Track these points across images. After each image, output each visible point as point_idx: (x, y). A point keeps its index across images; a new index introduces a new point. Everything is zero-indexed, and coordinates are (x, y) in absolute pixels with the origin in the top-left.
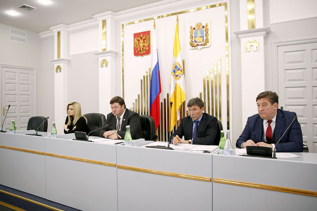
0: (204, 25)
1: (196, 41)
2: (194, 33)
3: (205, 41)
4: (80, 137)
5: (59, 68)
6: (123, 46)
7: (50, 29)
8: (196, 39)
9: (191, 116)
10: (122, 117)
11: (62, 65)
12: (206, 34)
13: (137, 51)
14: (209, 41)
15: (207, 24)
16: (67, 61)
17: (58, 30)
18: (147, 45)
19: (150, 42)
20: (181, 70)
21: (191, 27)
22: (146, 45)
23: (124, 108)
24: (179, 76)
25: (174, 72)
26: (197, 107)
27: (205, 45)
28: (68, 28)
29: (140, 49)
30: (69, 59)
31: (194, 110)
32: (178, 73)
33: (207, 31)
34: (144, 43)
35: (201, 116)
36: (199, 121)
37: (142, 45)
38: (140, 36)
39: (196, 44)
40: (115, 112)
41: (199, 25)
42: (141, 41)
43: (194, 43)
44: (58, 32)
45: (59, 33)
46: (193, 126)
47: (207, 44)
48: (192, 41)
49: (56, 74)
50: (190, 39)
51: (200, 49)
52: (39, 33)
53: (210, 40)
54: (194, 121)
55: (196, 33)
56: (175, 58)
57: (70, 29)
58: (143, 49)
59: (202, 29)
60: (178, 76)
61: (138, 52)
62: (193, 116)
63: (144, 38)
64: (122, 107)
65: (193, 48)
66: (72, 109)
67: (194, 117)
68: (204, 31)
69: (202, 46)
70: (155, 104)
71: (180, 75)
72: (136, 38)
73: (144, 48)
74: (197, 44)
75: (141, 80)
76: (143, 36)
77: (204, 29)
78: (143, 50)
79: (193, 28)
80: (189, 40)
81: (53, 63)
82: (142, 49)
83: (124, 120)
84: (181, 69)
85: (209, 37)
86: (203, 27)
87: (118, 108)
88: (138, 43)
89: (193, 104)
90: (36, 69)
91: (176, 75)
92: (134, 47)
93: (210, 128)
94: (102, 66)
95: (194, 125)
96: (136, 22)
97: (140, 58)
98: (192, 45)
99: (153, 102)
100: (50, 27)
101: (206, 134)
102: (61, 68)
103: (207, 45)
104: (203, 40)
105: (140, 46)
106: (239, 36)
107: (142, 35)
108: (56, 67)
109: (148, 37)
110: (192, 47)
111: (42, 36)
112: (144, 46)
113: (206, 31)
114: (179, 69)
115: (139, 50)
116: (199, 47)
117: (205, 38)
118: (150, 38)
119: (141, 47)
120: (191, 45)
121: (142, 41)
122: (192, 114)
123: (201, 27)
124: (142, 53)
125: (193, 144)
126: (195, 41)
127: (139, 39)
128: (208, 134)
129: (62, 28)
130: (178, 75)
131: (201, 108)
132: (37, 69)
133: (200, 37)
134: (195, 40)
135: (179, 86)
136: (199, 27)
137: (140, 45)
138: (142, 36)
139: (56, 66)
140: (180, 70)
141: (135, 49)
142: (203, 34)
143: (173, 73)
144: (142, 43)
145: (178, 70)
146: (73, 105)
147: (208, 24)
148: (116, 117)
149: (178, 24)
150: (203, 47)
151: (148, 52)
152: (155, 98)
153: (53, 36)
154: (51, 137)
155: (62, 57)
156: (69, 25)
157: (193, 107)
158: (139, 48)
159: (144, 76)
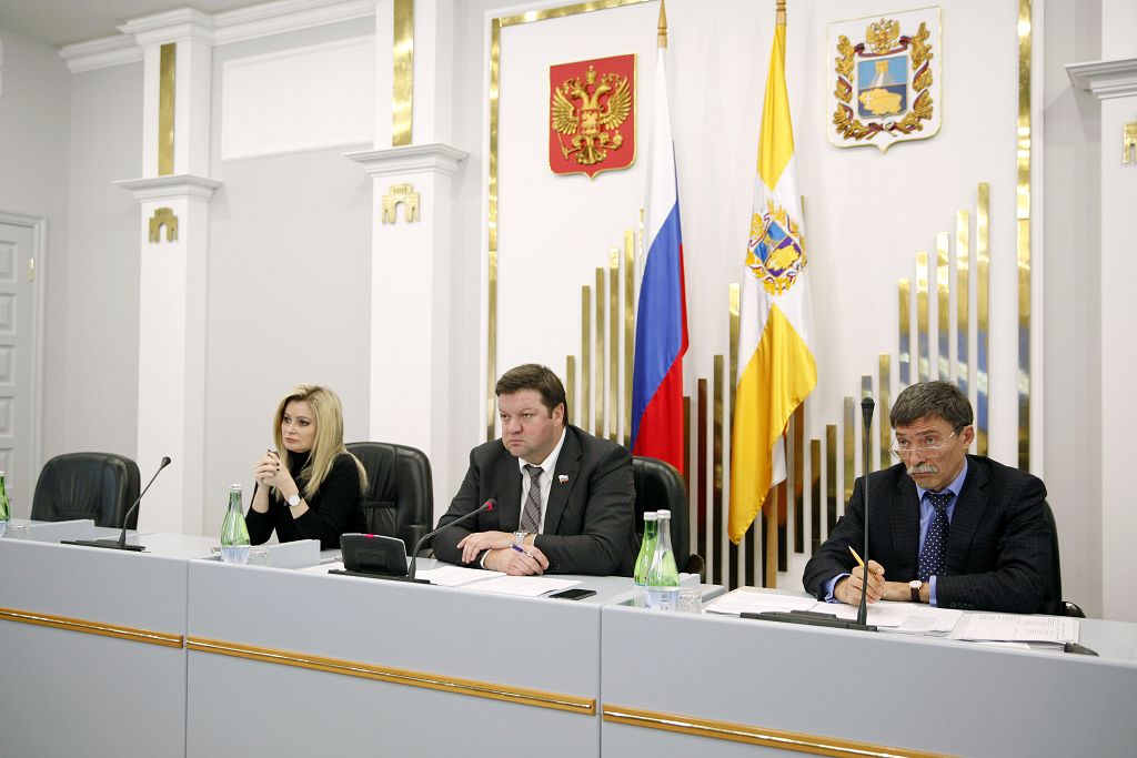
0: (910, 30)
1: (867, 107)
2: (855, 72)
3: (910, 108)
4: (374, 561)
5: (163, 218)
6: (494, 125)
7: (122, 28)
8: (867, 98)
9: (910, 471)
10: (549, 464)
11: (180, 206)
12: (917, 77)
13: (566, 152)
14: (931, 110)
15: (923, 25)
16: (207, 187)
17: (166, 36)
18: (617, 123)
19: (631, 111)
20: (795, 245)
21: (844, 42)
22: (613, 122)
23: (560, 420)
24: (785, 273)
25: (763, 253)
26: (939, 426)
27: (913, 127)
28: (214, 28)
29: (583, 141)
30: (217, 178)
31: (928, 438)
32: (780, 258)
33: (923, 64)
34: (604, 111)
35: (958, 467)
36: (952, 494)
37: (590, 120)
38: (584, 79)
39: (865, 122)
40: (516, 437)
41: (883, 32)
42: (589, 104)
43: (856, 116)
44: (163, 47)
45: (168, 52)
46: (919, 517)
47: (923, 122)
48: (847, 109)
49: (148, 249)
50: (837, 101)
51: (883, 147)
52: (59, 47)
53: (935, 105)
54: (926, 495)
55: (867, 72)
56: (766, 187)
57: (222, 36)
58: (596, 139)
59: (899, 51)
60: (783, 276)
61: (569, 156)
62: (924, 469)
63: (603, 88)
64: (554, 415)
65: (852, 141)
66: (303, 422)
67: (927, 475)
68: (910, 62)
69: (895, 132)
70: (661, 404)
71: (791, 269)
72: (562, 88)
73: (604, 137)
74: (871, 121)
75: (586, 290)
76: (597, 79)
77: (908, 52)
78: (595, 148)
79: (854, 43)
80: (833, 105)
81: (138, 194)
82: (590, 142)
83: (563, 478)
84: (796, 240)
85: (934, 92)
86: (905, 41)
87: (536, 419)
88: (574, 112)
89: (920, 413)
90: (43, 222)
91: (771, 271)
92: (552, 133)
93: (1019, 530)
94: (389, 219)
95: (928, 512)
96: (531, 16)
97: (578, 183)
98: (845, 127)
99: (650, 394)
100: (123, 21)
101: (1004, 557)
102: (175, 219)
103: (920, 128)
104: (904, 104)
105: (585, 124)
106: (1095, 85)
107: (590, 77)
108: (153, 215)
109: (622, 84)
110: (847, 137)
111: (74, 65)
112: (602, 128)
113: (917, 62)
114: (788, 241)
115: (577, 144)
116: (882, 139)
117: (912, 95)
118: (631, 90)
119: (588, 132)
120: (839, 129)
121: (594, 104)
122: (914, 459)
123: (895, 42)
124: (592, 162)
125: (939, 605)
126: (863, 112)
127: (577, 91)
128: (1008, 557)
129: (187, 29)
130: (781, 271)
131: (958, 430)
132: (48, 222)
133: (891, 89)
134: (861, 105)
135: (787, 320)
136: (882, 40)
137: (581, 121)
138: (591, 81)
139: (148, 211)
140: (791, 247)
141: (557, 140)
142: (906, 79)
143: (756, 258)
144: (593, 111)
145: (781, 247)
146: (311, 400)
147: (928, 28)
148: (522, 463)
149: (785, 24)
150: (901, 136)
151: (621, 157)
152: (663, 375)
153: (138, 67)
154: (219, 559)
155: (181, 167)
156: (219, 16)
157: (920, 427)
158: (579, 137)
159: (600, 273)
